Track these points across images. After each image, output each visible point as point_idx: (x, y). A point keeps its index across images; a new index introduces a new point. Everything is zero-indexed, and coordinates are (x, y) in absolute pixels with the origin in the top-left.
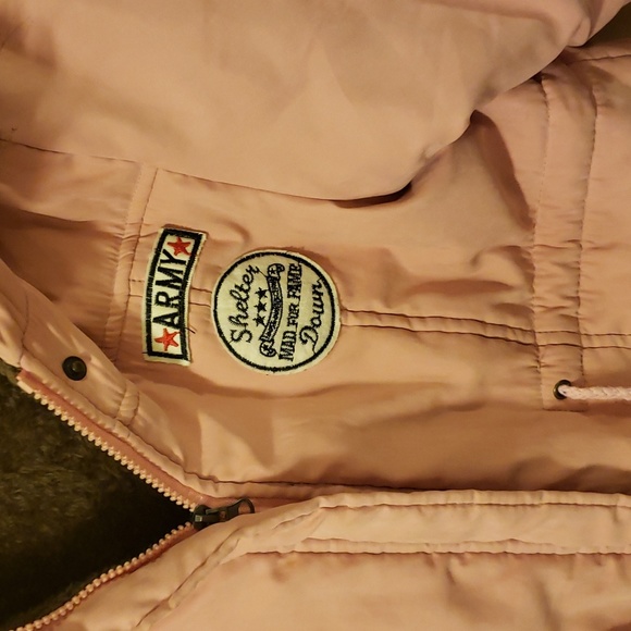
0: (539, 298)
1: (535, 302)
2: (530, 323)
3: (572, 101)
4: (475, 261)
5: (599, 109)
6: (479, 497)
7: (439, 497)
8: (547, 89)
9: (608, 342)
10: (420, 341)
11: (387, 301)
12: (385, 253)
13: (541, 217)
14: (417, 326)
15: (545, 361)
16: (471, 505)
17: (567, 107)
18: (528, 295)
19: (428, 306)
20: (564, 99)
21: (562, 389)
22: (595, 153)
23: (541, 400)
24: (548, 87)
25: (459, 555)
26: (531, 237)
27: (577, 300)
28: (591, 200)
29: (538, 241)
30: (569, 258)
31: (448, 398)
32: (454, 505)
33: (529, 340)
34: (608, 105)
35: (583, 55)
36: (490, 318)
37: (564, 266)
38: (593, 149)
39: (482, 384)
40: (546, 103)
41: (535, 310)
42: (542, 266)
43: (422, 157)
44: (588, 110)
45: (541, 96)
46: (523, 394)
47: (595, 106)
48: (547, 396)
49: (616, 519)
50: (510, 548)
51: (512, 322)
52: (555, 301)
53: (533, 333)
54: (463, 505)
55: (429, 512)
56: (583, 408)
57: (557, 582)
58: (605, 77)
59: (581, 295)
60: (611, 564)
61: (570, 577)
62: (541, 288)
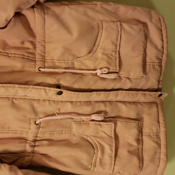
0: (37, 52)
1: (36, 52)
2: (35, 56)
3: (40, 12)
4: (23, 43)
5: (46, 14)
6: (17, 86)
7: (8, 85)
8: (35, 10)
9: (50, 61)
10: (10, 58)
11: (4, 50)
12: (4, 40)
13: (37, 35)
14: (10, 55)
15: (37, 64)
16: (15, 87)
17: (38, 13)
18: (35, 51)
19: (13, 51)
20: (38, 12)
21: (40, 69)
22: (46, 23)
23: (36, 71)
24: (35, 9)
25: (16, 98)
26: (35, 39)
27: (45, 53)
28: (46, 32)
29: (37, 40)
30: (43, 44)
31: (15, 69)
32: (12, 87)
33: (34, 59)
34: (48, 14)
35: (45, 4)
36: (26, 54)
37: (42, 45)
38: (45, 22)
39: (23, 67)
40: (34, 12)
41: (36, 54)
42: (38, 45)
43: (6, 20)
44: (43, 14)
45: (33, 11)
46: (32, 70)
47: (45, 13)
48: (37, 70)
49: (45, 91)
50: (26, 97)
51: (30, 56)
52: (40, 52)
53: (35, 58)
54: (13, 87)
55: (6, 88)
56: (44, 73)
57: (36, 105)
58: (48, 8)
59: (45, 51)
60: (47, 102)
61: (39, 104)
62: (37, 49)
